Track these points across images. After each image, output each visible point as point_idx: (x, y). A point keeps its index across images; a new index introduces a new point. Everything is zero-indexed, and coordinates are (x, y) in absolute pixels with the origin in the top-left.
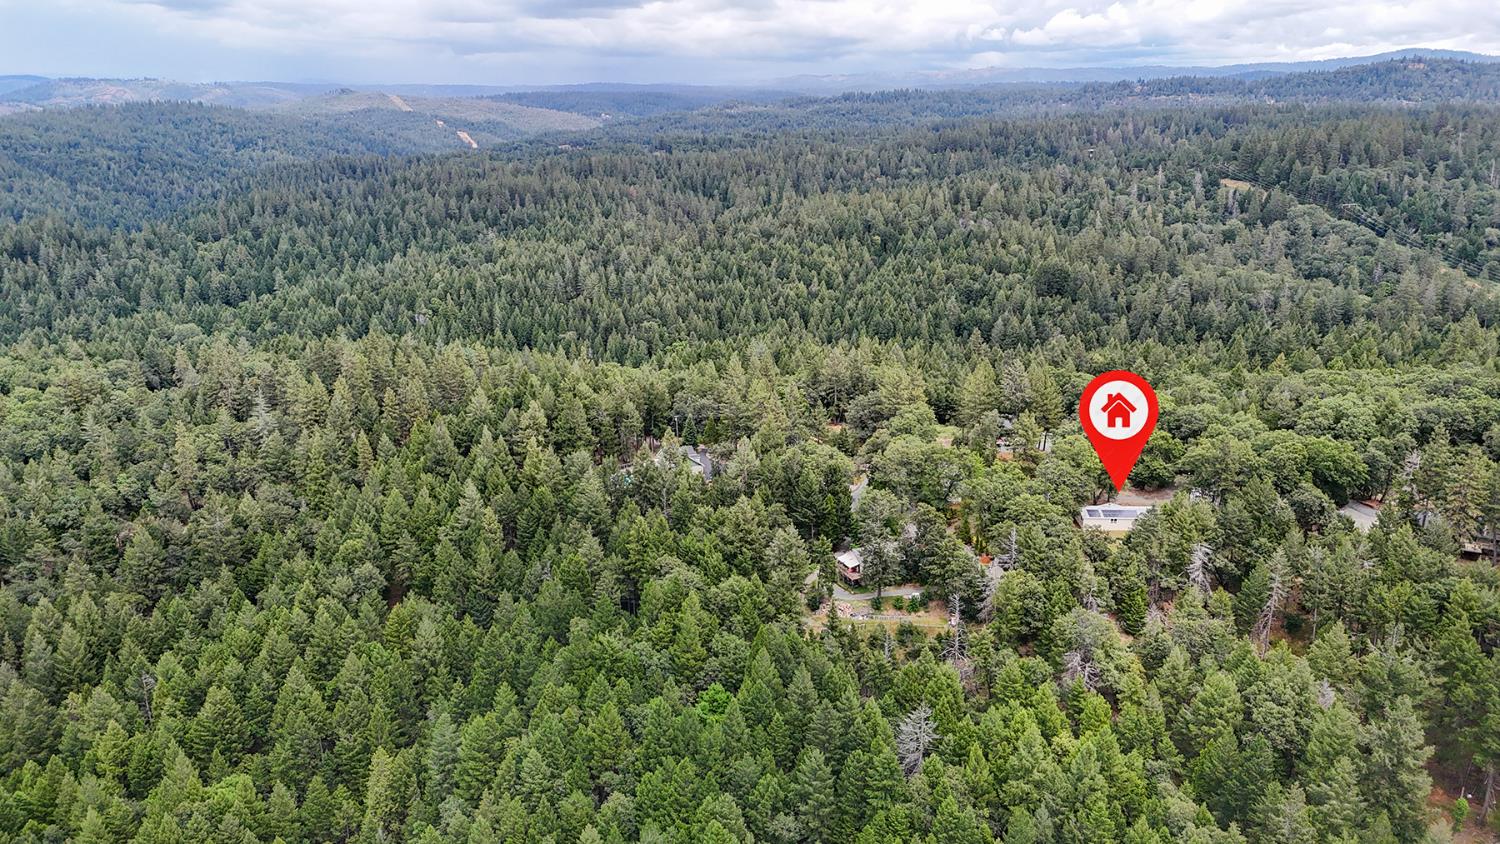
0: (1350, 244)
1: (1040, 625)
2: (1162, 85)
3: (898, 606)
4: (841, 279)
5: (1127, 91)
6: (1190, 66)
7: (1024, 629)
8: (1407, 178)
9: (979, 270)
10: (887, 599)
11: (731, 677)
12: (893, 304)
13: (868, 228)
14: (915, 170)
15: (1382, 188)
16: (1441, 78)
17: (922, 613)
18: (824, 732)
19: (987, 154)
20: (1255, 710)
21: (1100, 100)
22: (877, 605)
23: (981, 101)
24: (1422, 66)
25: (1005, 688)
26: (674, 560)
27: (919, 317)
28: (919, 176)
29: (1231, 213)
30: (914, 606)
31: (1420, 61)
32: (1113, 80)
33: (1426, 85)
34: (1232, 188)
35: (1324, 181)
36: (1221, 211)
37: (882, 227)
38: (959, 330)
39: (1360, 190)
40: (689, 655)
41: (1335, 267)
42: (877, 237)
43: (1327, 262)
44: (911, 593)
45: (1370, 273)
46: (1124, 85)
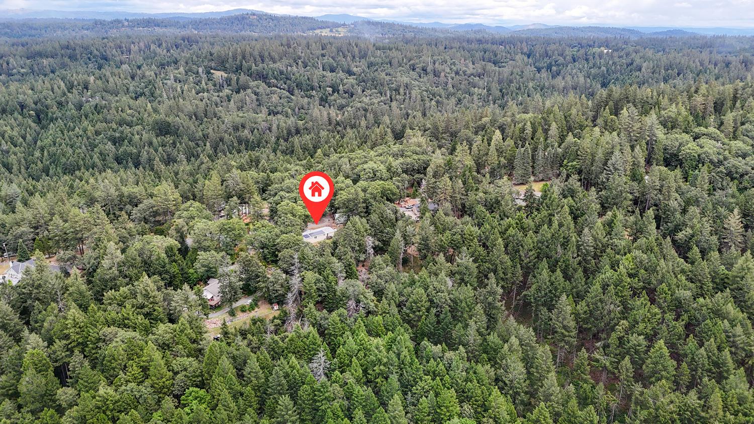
0: (281, 98)
1: (326, 294)
2: (139, 22)
3: (243, 310)
4: (21, 139)
5: (120, 25)
6: (141, 12)
7: (319, 299)
8: (289, 68)
9: (114, 126)
10: (236, 308)
11: (195, 381)
12: (71, 151)
13: (22, 106)
14: (22, 71)
15: (282, 73)
16: (265, 23)
17: (256, 309)
18: (279, 385)
19: (66, 60)
20: (434, 298)
21: (107, 29)
22: (232, 313)
23: (31, 28)
24: (255, 17)
25: (334, 328)
26: (113, 329)
27: (92, 158)
28: (27, 74)
29: (223, 87)
30: (252, 308)
31: (254, 15)
32: (109, 19)
33: (259, 26)
34: (218, 75)
35: (257, 70)
36: (218, 86)
37: (33, 106)
38: (118, 160)
39: (274, 73)
40: (164, 380)
41: (279, 109)
42: (32, 112)
43: (275, 107)
44: (247, 301)
45: (294, 111)
46: (118, 21)
